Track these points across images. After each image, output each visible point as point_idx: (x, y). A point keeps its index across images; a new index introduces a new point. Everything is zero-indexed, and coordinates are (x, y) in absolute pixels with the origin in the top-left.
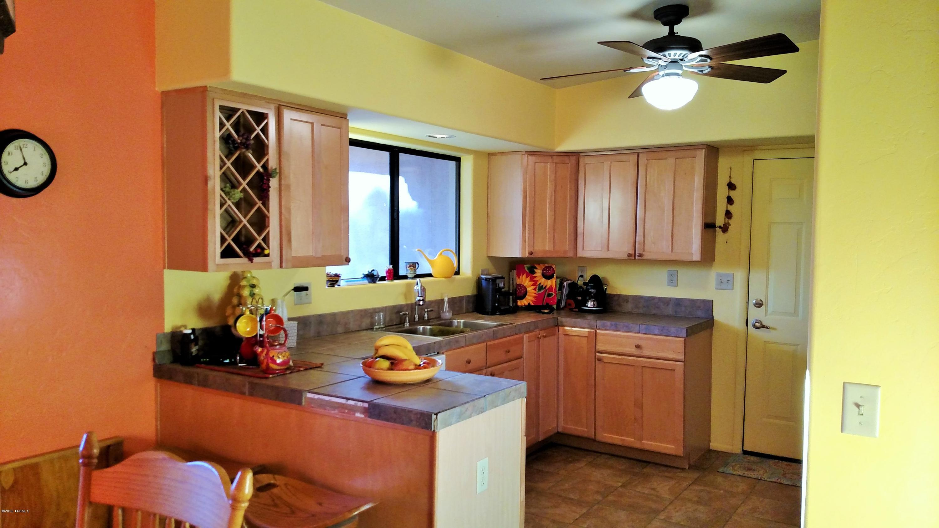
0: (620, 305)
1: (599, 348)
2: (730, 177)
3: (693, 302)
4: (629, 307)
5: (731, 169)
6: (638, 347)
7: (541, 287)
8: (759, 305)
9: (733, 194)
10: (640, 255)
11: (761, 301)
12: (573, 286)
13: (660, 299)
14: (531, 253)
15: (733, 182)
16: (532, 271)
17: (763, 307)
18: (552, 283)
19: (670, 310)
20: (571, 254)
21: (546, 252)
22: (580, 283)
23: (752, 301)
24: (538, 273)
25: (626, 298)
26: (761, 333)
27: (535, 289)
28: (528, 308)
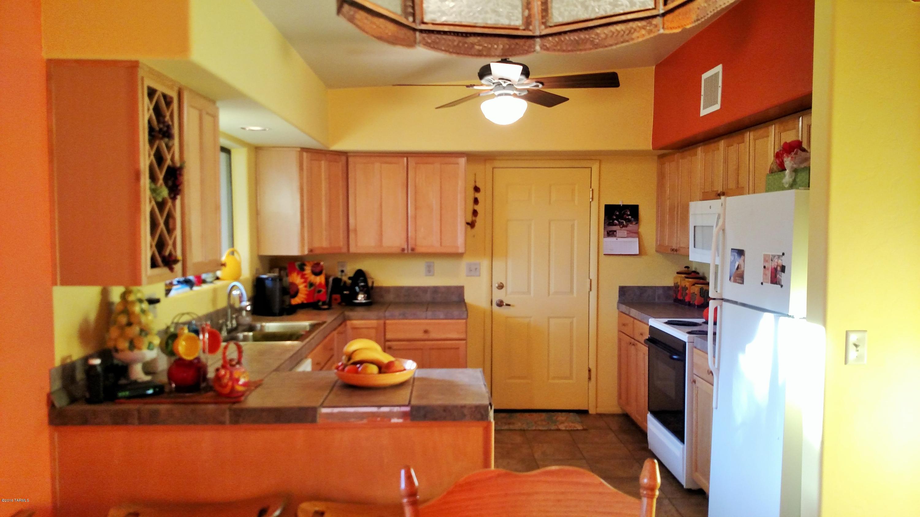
0: (382, 296)
1: (389, 336)
2: (475, 182)
3: (448, 288)
4: (390, 297)
5: (475, 175)
6: (426, 332)
7: (311, 285)
8: (501, 287)
9: (478, 195)
10: (413, 250)
11: (501, 283)
12: (337, 281)
13: (419, 288)
14: (311, 251)
15: (478, 185)
16: (302, 268)
17: (504, 289)
18: (319, 280)
19: (428, 297)
20: (344, 250)
21: (322, 248)
22: (345, 278)
23: (495, 285)
24: (308, 270)
25: (387, 290)
26: (503, 311)
27: (306, 287)
28: (302, 306)
